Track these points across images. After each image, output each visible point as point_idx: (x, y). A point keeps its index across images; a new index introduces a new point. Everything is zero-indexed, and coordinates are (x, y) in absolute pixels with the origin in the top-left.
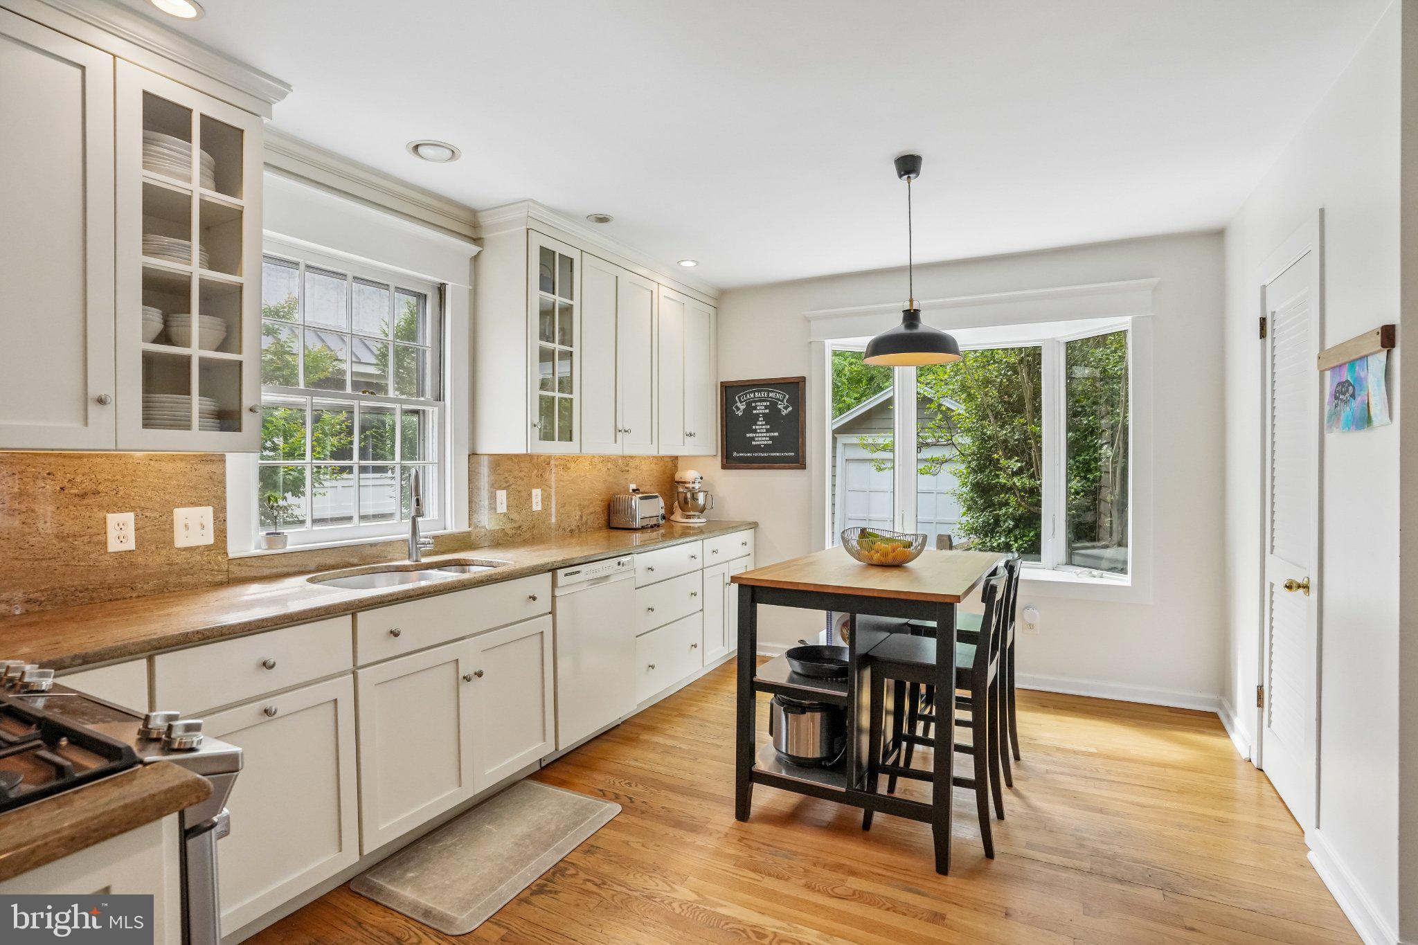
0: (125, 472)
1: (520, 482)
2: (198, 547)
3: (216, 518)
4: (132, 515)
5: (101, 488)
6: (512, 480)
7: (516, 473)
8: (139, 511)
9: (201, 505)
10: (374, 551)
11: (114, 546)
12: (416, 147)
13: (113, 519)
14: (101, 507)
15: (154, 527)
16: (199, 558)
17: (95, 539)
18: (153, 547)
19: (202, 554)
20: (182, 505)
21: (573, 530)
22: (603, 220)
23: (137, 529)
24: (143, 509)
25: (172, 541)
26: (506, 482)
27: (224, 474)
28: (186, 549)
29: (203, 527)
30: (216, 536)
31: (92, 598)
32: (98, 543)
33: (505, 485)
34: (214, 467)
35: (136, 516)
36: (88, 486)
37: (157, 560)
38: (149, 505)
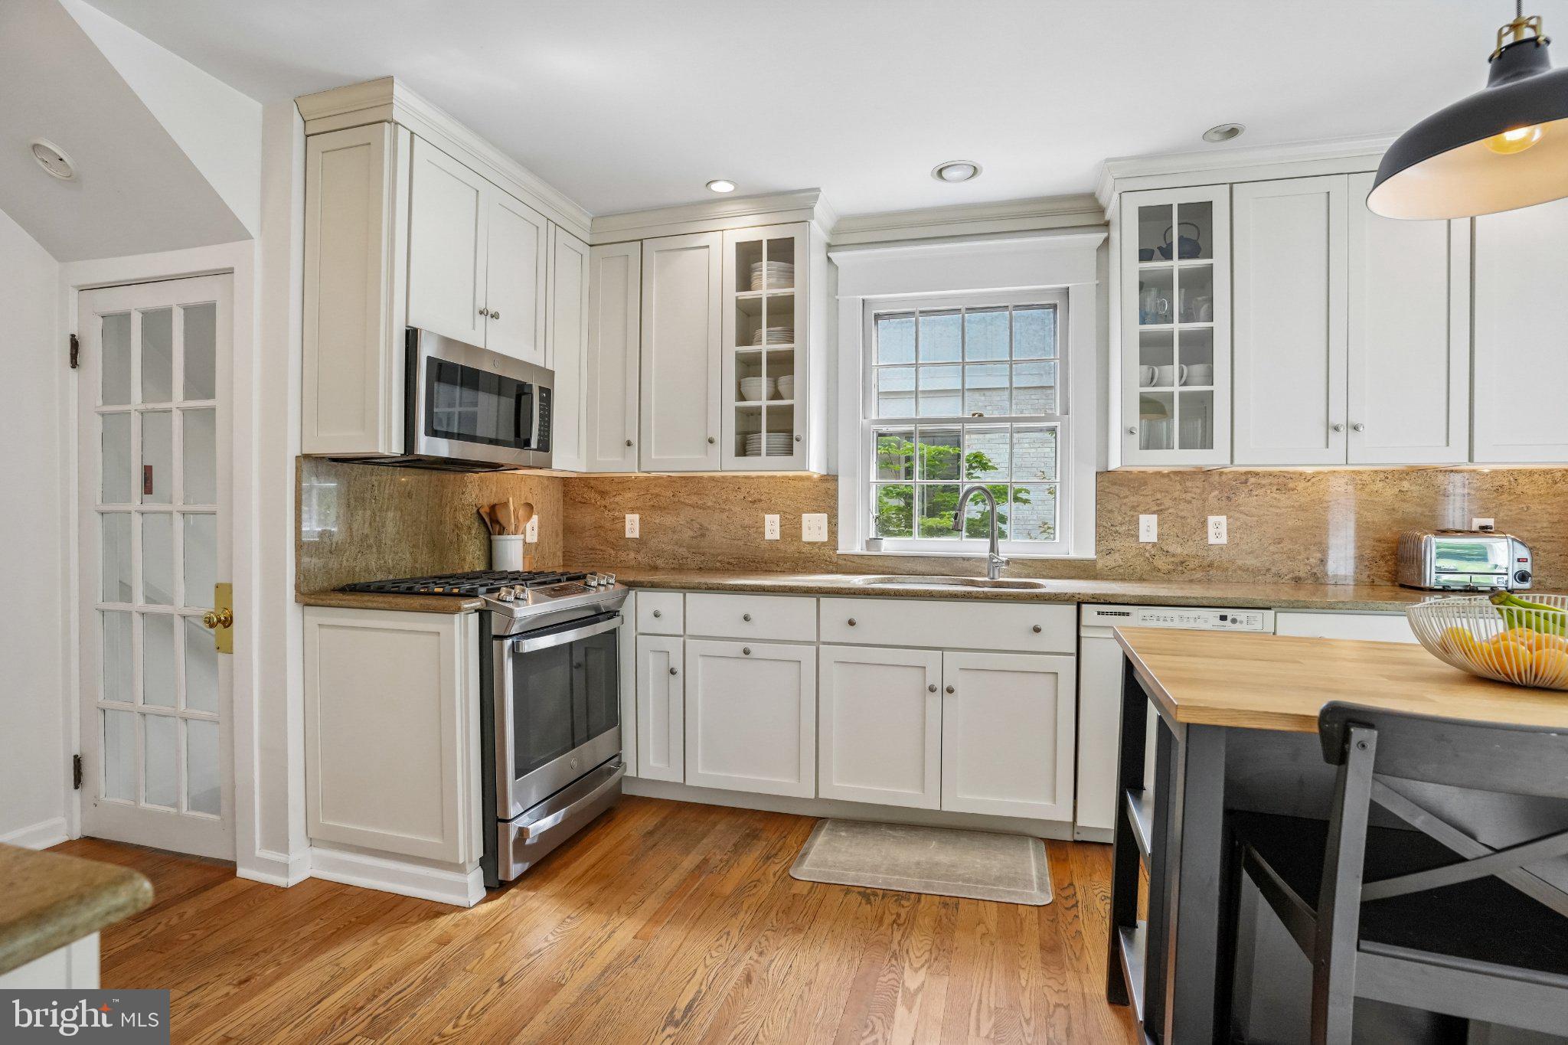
0: (775, 488)
1: (1182, 506)
2: (817, 543)
3: (829, 522)
4: (777, 517)
5: (763, 498)
6: (1168, 503)
7: (1176, 494)
8: (783, 514)
9: (819, 512)
10: (966, 564)
11: (768, 536)
12: (940, 171)
13: (768, 517)
14: (762, 510)
15: (790, 526)
16: (817, 550)
17: (760, 530)
18: (790, 539)
19: (819, 549)
20: (808, 512)
21: (1300, 579)
22: (1233, 132)
23: (781, 526)
24: (785, 512)
25: (800, 537)
26: (1158, 505)
27: (836, 490)
28: (809, 543)
29: (820, 528)
30: (829, 536)
31: (757, 568)
32: (760, 533)
33: (1156, 508)
34: (829, 484)
35: (781, 517)
36: (756, 496)
37: (791, 549)
38: (788, 510)
